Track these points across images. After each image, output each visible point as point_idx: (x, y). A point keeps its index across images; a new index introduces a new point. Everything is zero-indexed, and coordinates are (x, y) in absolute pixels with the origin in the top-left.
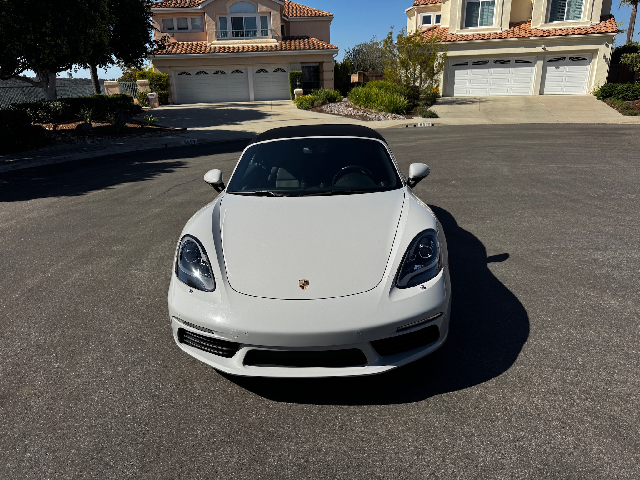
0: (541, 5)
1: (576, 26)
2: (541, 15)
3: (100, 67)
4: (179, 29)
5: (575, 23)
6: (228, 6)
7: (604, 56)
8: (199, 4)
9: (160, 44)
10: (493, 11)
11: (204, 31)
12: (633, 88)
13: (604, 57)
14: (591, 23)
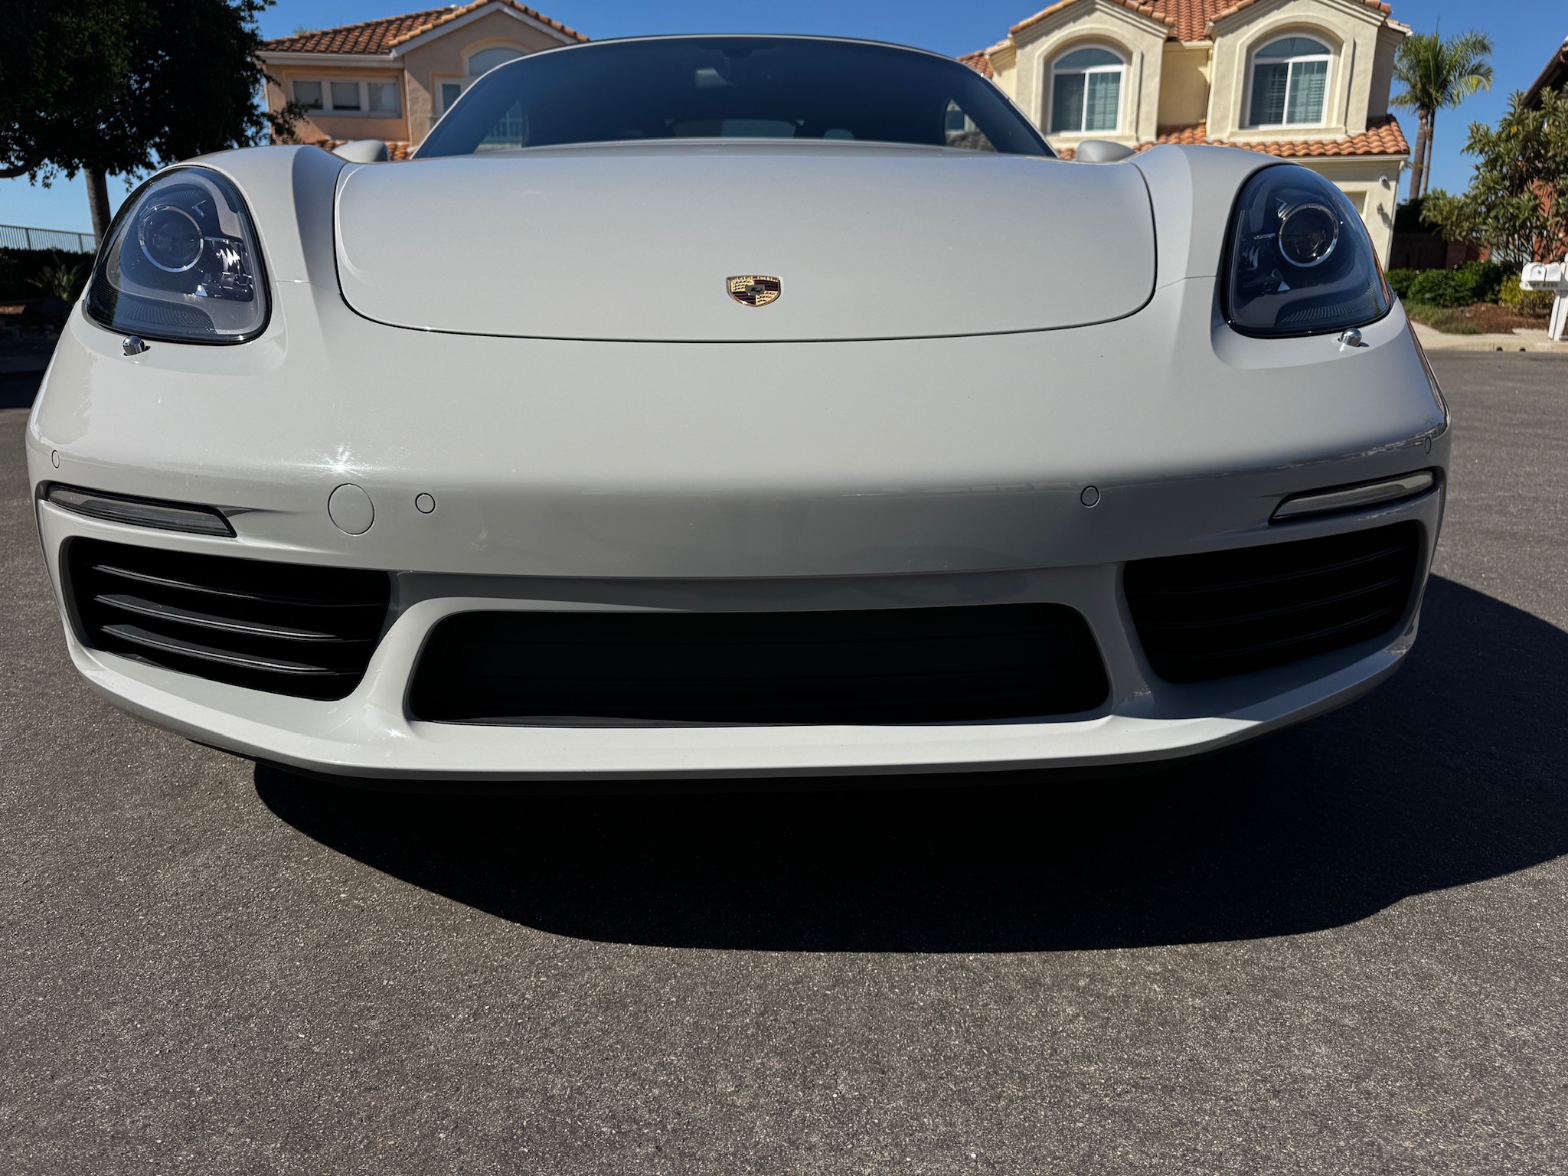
0: (1229, 86)
1: (1312, 138)
2: (1229, 109)
3: (113, 173)
4: (336, 107)
5: (1308, 131)
6: (466, 56)
7: (1380, 209)
8: (390, 49)
9: (281, 121)
10: (1117, 97)
11: (400, 117)
12: (1453, 280)
13: (1378, 210)
14: (1346, 132)
